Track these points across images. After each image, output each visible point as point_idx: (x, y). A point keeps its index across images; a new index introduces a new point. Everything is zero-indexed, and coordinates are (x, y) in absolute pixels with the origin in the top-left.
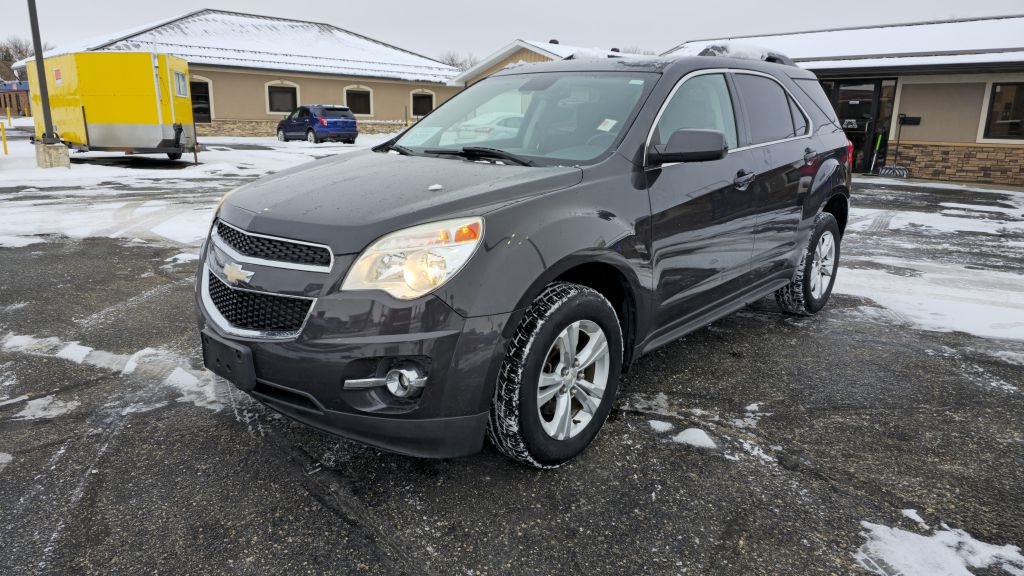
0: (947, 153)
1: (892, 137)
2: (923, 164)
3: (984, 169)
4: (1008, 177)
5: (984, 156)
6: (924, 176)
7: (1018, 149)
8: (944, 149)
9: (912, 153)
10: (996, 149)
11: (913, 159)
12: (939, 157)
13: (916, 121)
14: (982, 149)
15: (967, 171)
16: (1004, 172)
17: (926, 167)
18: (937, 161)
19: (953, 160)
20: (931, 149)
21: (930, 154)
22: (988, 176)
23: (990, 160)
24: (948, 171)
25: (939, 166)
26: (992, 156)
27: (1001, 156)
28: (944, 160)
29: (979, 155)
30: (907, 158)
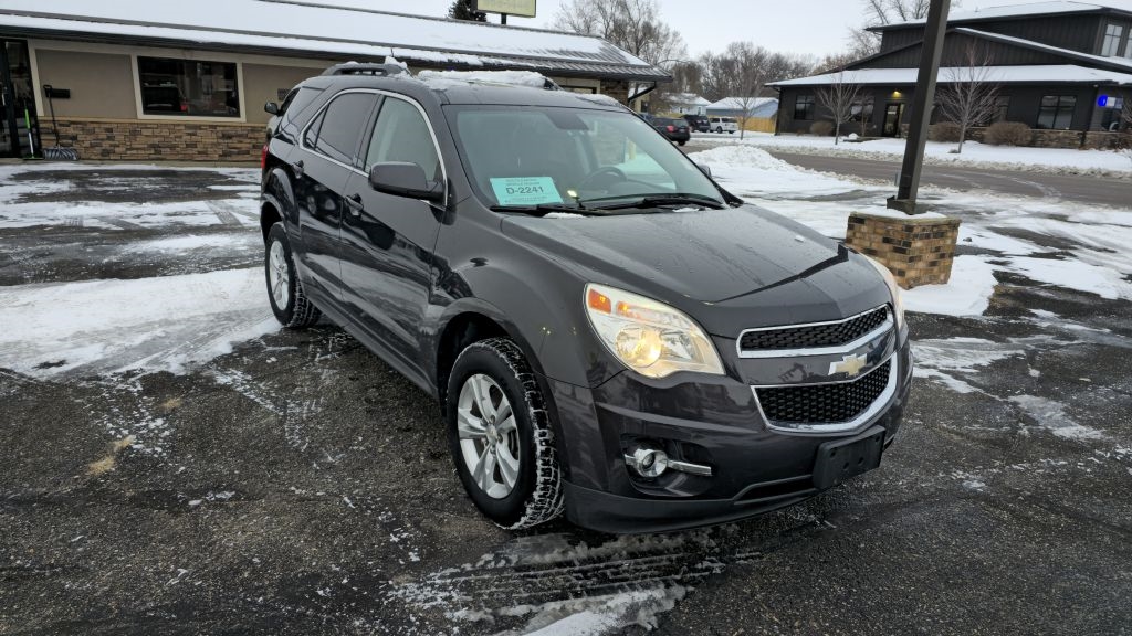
0: (110, 130)
1: (40, 112)
2: (87, 144)
3: (153, 146)
4: (178, 153)
5: (149, 132)
6: (93, 157)
7: (179, 125)
8: (107, 126)
9: (71, 131)
10: (159, 126)
11: (74, 138)
12: (104, 135)
13: (64, 94)
14: (145, 126)
15: (137, 149)
16: (173, 147)
17: (92, 146)
18: (102, 140)
19: (119, 138)
20: (92, 126)
21: (92, 132)
22: (160, 153)
23: (157, 136)
24: (117, 149)
25: (106, 145)
26: (157, 132)
27: (165, 132)
28: (109, 138)
29: (145, 132)
30: (66, 137)
